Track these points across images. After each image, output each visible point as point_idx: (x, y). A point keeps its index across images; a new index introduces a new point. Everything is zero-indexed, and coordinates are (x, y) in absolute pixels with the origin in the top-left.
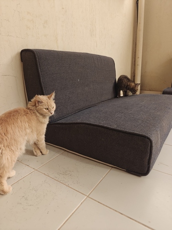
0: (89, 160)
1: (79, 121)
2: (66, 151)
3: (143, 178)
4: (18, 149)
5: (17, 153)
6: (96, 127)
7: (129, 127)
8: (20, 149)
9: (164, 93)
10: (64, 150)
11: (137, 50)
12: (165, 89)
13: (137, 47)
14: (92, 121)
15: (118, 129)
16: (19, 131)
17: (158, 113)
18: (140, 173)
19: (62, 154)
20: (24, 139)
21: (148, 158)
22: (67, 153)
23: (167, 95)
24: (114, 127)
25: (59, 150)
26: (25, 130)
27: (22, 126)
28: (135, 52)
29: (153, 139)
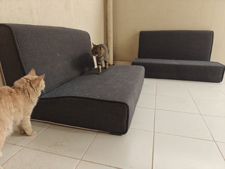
0: (76, 129)
1: (64, 95)
2: (52, 124)
3: (123, 136)
4: (5, 129)
5: (5, 133)
6: (82, 99)
7: (110, 97)
8: (8, 129)
9: (133, 64)
10: (50, 123)
11: (108, 24)
12: (133, 60)
13: (108, 22)
14: (77, 94)
15: (101, 99)
16: (4, 111)
17: (131, 83)
18: (120, 133)
19: (49, 127)
20: (10, 119)
21: (126, 120)
22: (54, 126)
23: (135, 66)
24: (98, 97)
25: (45, 124)
26: (10, 110)
27: (7, 106)
28: (107, 26)
29: (129, 104)
